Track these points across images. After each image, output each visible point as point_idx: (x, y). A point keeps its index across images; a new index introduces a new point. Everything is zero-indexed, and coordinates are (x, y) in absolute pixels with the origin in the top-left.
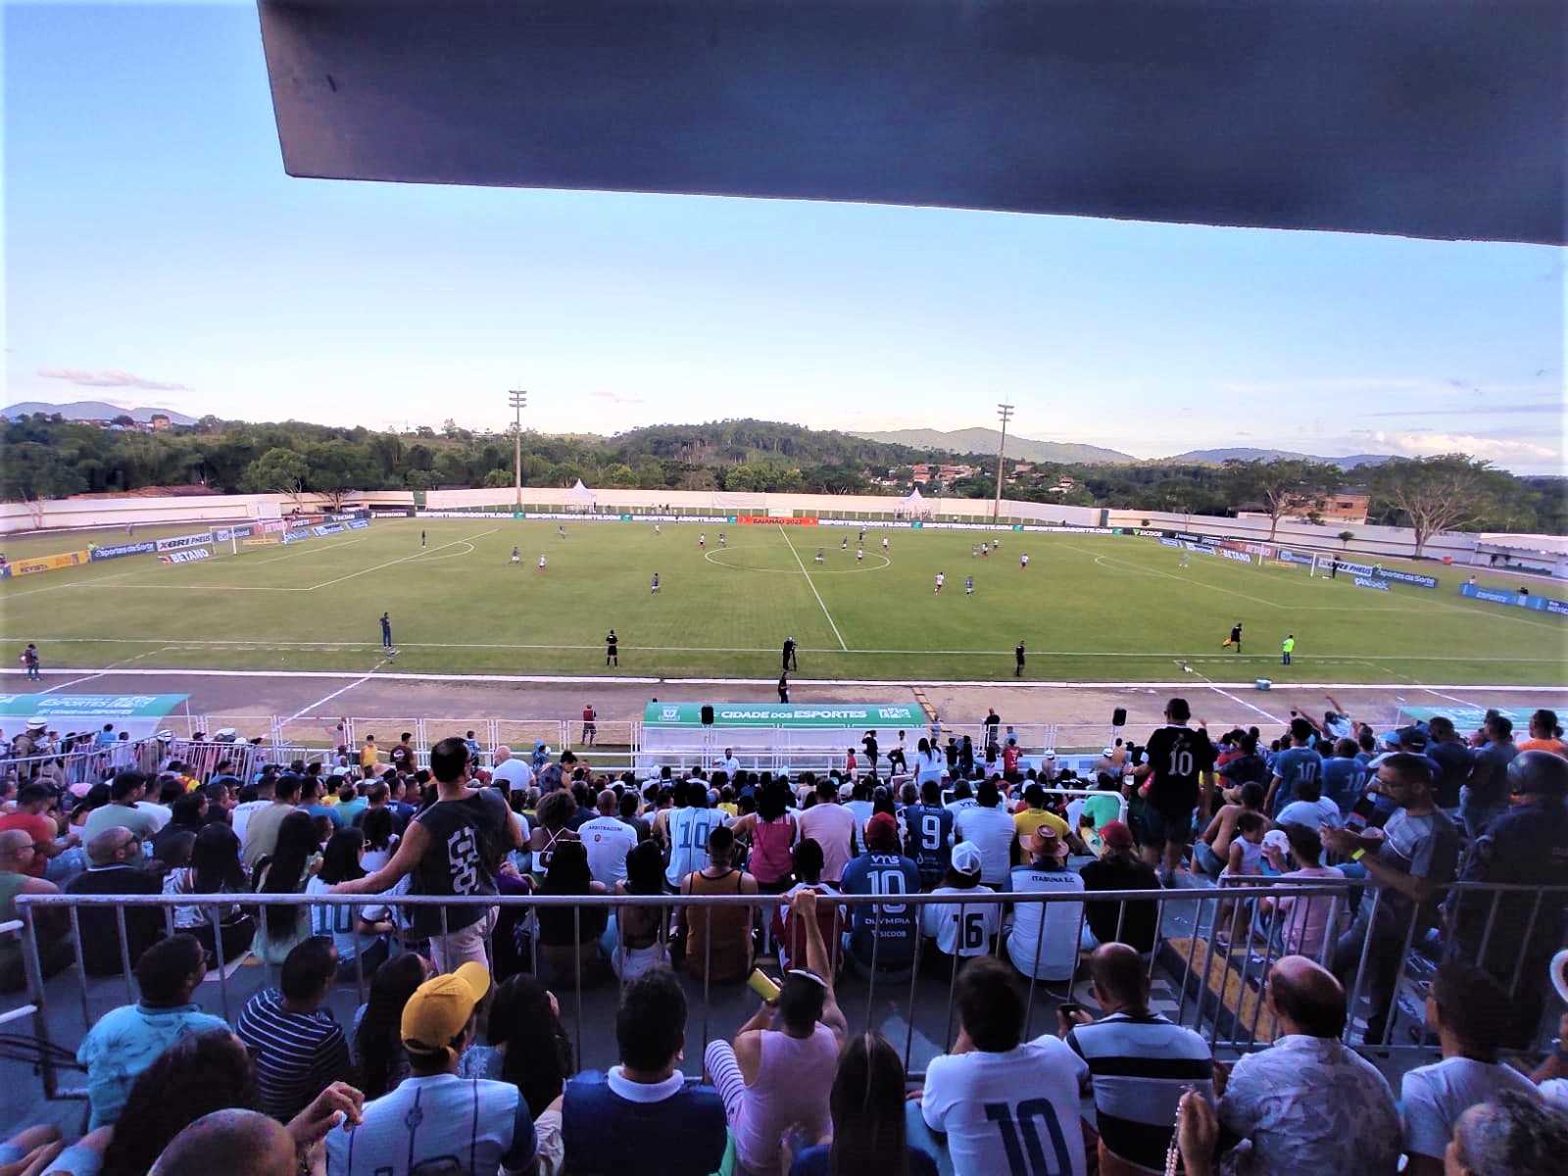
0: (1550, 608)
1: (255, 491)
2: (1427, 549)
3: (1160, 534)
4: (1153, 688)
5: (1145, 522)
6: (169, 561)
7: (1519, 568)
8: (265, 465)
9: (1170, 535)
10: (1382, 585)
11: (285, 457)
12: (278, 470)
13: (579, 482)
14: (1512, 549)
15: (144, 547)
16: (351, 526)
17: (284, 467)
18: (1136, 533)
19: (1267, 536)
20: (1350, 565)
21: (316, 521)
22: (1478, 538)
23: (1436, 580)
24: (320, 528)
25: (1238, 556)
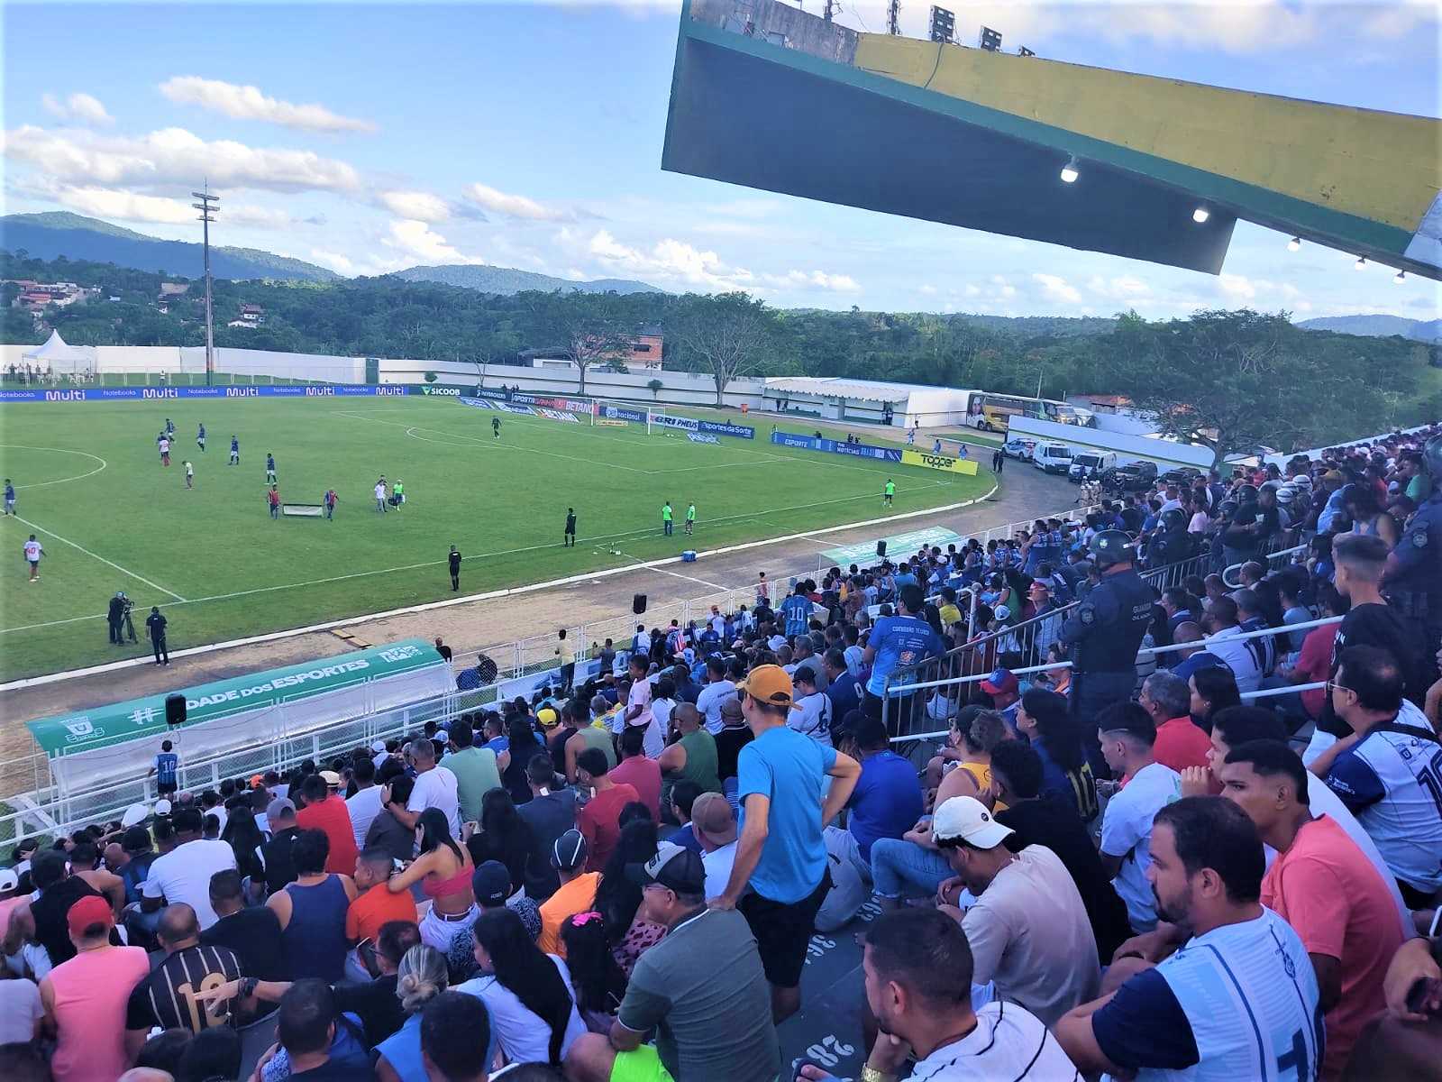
0: (839, 450)
2: (727, 396)
3: (457, 392)
4: (595, 579)
5: (430, 376)
7: (797, 412)
9: (471, 392)
10: (711, 439)
14: (791, 393)
18: (427, 392)
19: (575, 389)
20: (677, 419)
22: (764, 383)
23: (753, 430)
25: (563, 417)
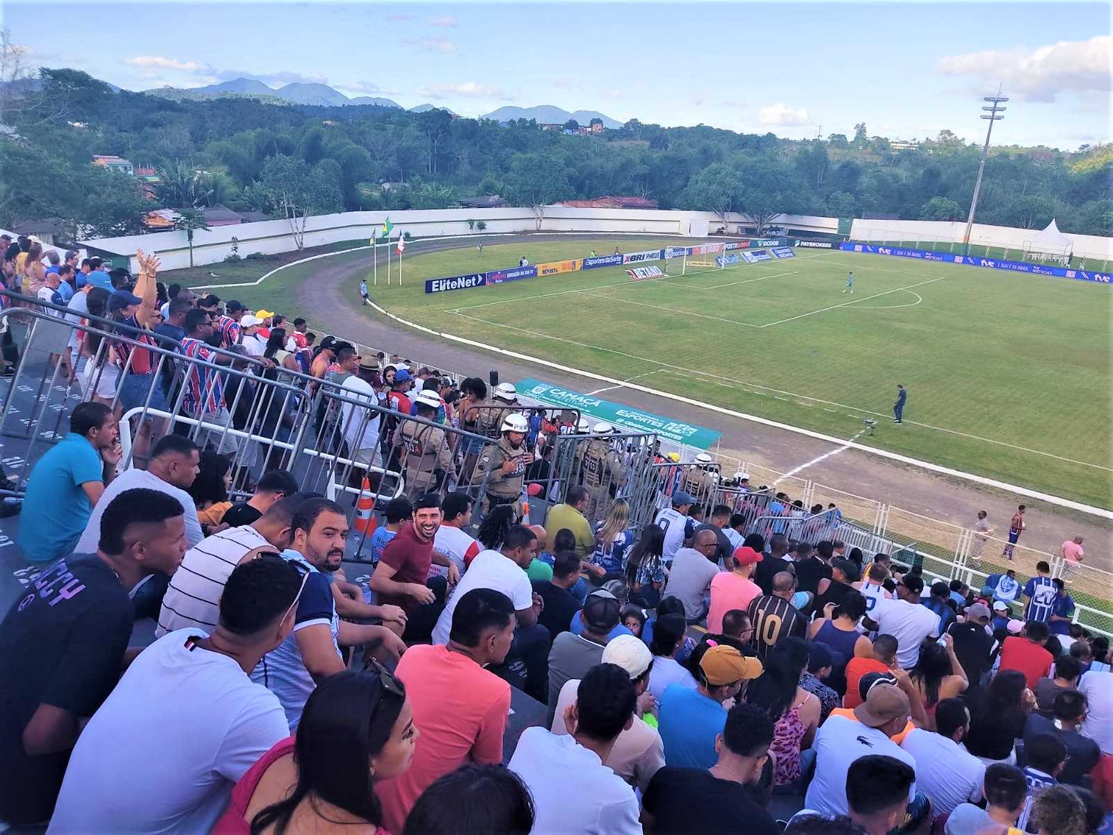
1: (688, 208)
6: (634, 277)
8: (703, 181)
11: (724, 173)
12: (714, 187)
13: (1053, 222)
15: (613, 260)
16: (777, 255)
17: (721, 183)
21: (743, 244)
24: (748, 254)
